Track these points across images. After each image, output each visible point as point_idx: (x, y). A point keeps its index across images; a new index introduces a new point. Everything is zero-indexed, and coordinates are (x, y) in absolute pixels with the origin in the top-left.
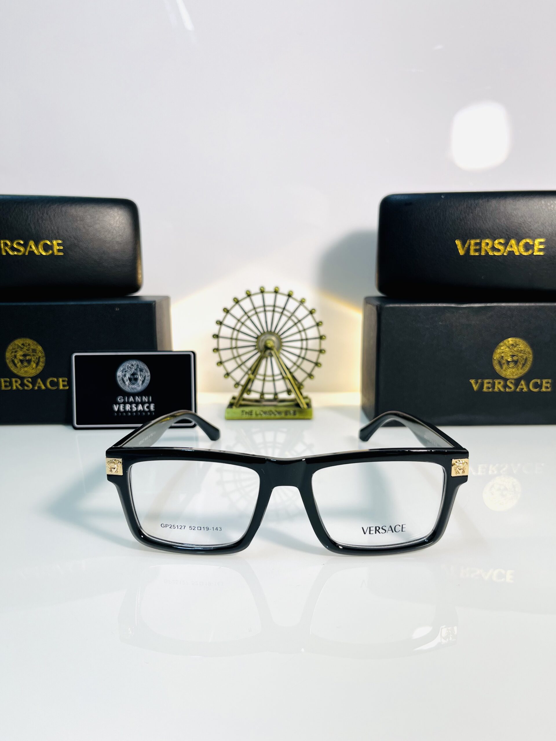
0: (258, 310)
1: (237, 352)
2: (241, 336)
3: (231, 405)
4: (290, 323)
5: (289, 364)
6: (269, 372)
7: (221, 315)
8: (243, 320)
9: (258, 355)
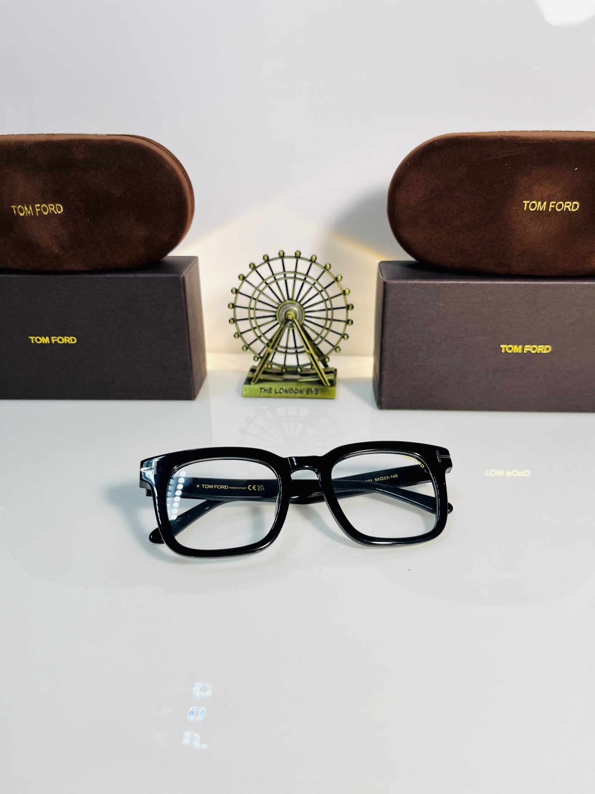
0: (277, 277)
1: (256, 323)
2: (259, 305)
3: (249, 381)
4: (313, 292)
5: (313, 336)
6: (291, 344)
7: (237, 283)
8: (261, 288)
9: (278, 326)
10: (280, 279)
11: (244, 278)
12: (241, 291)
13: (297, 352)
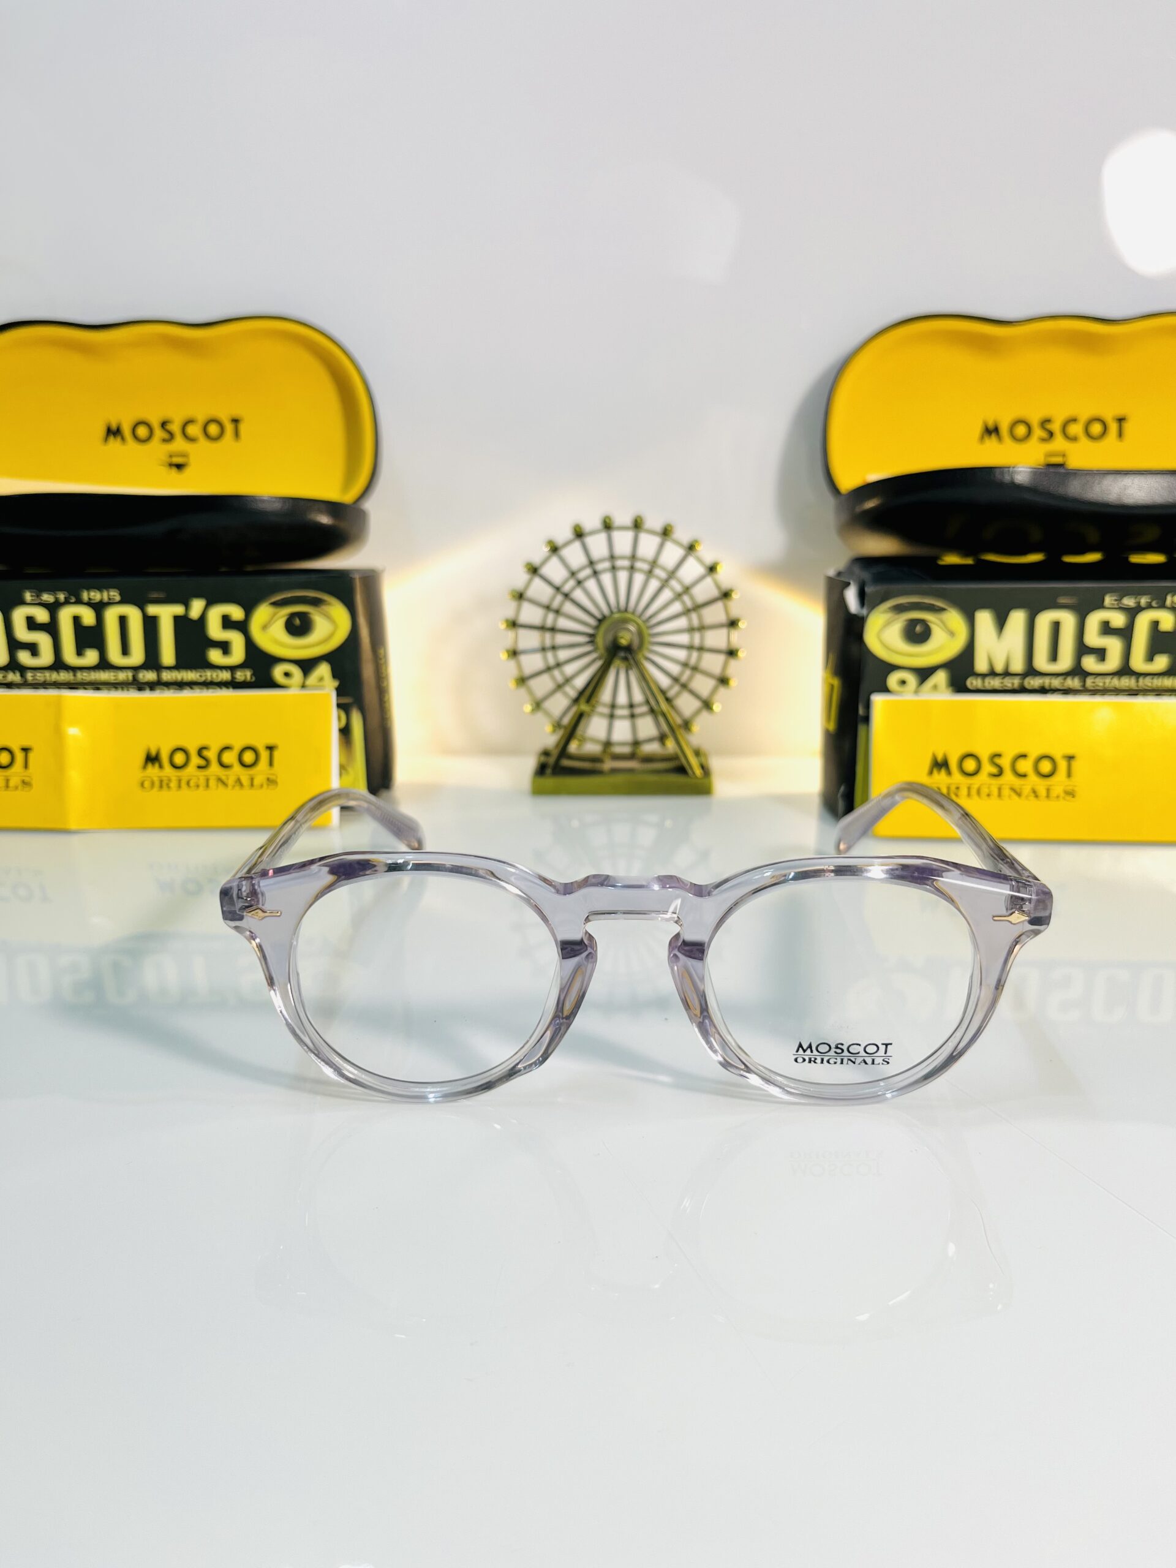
0: (599, 567)
1: (555, 657)
2: (563, 623)
3: (542, 768)
8: (566, 589)
9: (599, 664)
10: (604, 571)
11: (534, 570)
12: (530, 593)
13: (633, 716)
